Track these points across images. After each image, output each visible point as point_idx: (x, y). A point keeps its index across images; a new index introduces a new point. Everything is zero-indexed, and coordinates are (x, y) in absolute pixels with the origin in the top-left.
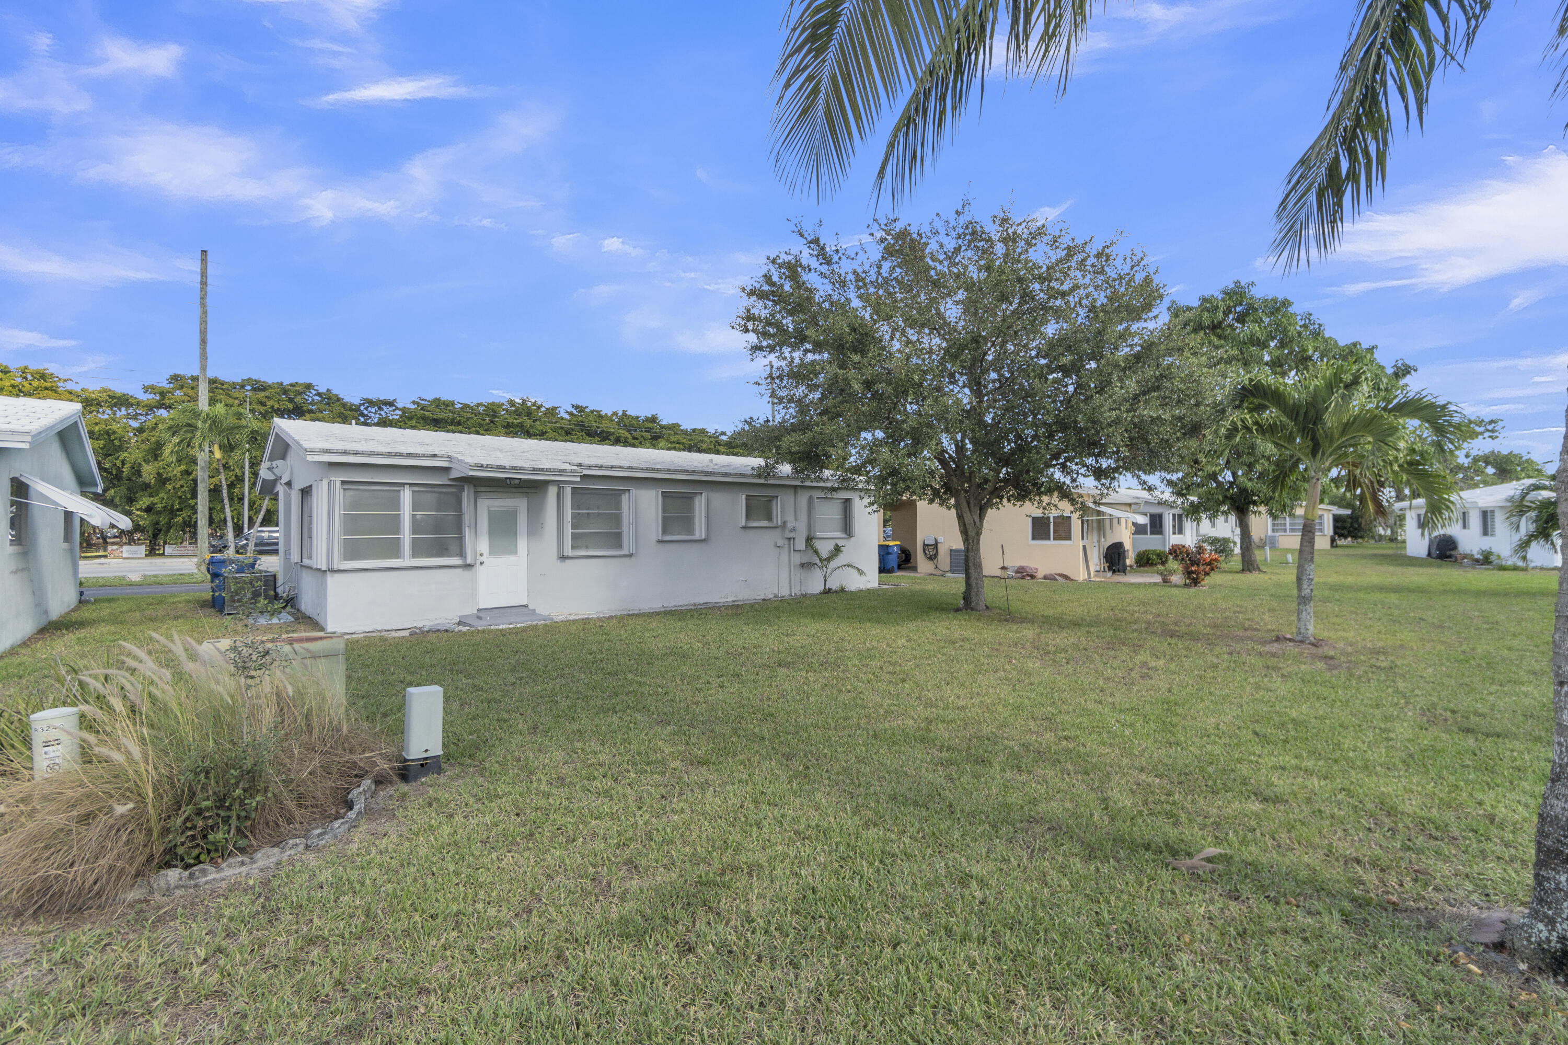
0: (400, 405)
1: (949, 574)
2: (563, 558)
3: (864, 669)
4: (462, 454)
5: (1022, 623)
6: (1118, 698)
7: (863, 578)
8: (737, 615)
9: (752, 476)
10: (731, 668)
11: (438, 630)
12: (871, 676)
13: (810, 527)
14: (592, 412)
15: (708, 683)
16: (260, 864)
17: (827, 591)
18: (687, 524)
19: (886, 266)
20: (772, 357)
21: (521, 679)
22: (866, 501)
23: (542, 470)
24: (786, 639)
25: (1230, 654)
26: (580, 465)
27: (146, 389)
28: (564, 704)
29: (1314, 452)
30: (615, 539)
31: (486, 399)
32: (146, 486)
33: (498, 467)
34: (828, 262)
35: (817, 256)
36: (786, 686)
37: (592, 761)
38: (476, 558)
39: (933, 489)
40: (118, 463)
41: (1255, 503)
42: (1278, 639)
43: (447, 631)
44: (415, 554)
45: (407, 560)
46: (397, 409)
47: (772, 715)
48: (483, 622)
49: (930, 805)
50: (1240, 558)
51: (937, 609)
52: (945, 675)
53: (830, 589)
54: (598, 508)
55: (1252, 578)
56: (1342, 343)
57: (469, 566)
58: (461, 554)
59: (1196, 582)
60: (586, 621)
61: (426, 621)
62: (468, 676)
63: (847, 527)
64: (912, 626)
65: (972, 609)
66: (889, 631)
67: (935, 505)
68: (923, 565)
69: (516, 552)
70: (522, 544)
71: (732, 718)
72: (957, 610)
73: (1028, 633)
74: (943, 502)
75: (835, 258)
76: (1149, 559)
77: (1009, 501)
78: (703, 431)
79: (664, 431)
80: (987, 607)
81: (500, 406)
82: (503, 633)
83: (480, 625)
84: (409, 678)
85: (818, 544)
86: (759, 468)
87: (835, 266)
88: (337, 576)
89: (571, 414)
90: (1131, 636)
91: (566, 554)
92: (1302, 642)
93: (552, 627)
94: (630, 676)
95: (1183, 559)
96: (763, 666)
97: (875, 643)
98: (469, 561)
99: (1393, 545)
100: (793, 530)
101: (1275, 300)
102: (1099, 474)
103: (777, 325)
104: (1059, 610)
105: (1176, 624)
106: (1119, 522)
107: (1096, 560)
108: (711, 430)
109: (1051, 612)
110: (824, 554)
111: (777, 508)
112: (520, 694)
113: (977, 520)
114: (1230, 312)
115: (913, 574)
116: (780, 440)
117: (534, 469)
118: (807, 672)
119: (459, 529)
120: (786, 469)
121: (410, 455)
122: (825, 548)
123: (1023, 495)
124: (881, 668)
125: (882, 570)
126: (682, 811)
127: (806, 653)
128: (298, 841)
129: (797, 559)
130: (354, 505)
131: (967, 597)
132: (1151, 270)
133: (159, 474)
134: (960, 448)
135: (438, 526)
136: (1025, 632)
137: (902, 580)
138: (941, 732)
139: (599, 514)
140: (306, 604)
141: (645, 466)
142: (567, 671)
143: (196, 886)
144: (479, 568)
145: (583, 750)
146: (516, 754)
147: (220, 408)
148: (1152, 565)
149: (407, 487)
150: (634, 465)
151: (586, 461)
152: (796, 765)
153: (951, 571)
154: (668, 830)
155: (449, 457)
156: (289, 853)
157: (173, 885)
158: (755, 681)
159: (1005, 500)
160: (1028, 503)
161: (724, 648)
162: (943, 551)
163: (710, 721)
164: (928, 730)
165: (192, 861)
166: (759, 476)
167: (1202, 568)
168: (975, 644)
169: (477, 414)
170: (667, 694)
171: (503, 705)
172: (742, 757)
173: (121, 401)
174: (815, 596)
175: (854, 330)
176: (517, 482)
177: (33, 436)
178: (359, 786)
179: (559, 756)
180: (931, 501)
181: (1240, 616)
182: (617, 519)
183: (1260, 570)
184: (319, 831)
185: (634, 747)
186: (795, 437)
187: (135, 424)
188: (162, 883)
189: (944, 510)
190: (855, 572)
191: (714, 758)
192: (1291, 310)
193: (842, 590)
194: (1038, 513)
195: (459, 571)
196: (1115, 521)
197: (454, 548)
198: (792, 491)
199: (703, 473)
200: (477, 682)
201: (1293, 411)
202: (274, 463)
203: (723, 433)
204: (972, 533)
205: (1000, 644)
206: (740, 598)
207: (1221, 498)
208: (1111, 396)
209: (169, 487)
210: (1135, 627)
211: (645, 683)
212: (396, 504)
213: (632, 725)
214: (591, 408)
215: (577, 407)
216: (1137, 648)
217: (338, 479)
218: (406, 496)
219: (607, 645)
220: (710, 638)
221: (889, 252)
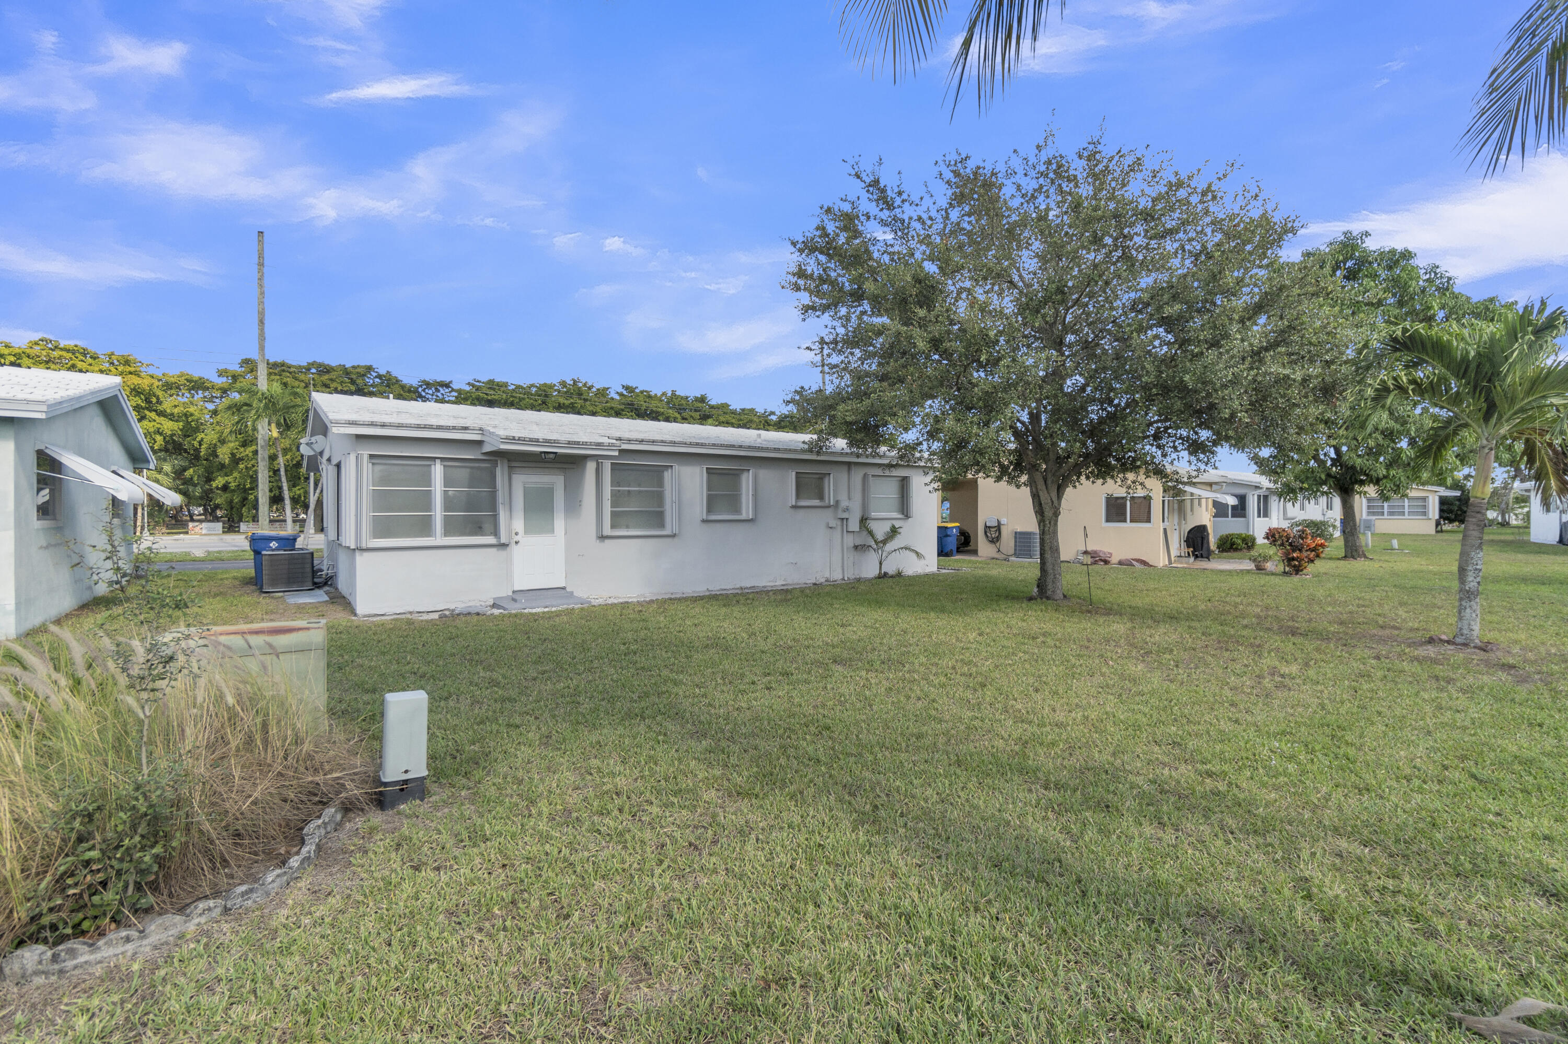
0: (455, 386)
1: (1013, 559)
2: (602, 538)
3: (934, 670)
4: (495, 427)
5: (1108, 614)
6: (1260, 718)
7: (922, 562)
8: (786, 600)
9: (803, 451)
10: (780, 664)
11: (469, 614)
12: (943, 679)
13: (865, 506)
14: (642, 392)
15: (753, 683)
16: (154, 939)
17: (883, 576)
18: (734, 502)
19: (954, 215)
20: (826, 318)
21: (544, 672)
22: (928, 478)
23: (578, 443)
24: (841, 630)
25: (1378, 658)
26: (620, 439)
27: (221, 373)
28: (586, 706)
29: (1487, 417)
30: (656, 518)
31: (540, 380)
32: (222, 466)
33: (531, 440)
34: (890, 206)
35: (877, 200)
36: (844, 690)
37: (609, 786)
38: (510, 537)
39: (1002, 466)
40: (196, 444)
41: (1362, 483)
42: (1431, 641)
43: (478, 614)
44: (447, 532)
45: (439, 539)
46: (453, 390)
47: (828, 728)
48: (517, 605)
49: (1050, 878)
50: (1341, 543)
51: (1007, 597)
52: (1031, 680)
53: (886, 574)
54: (639, 486)
55: (1357, 565)
56: (1474, 300)
57: (504, 546)
58: (496, 533)
59: (1298, 570)
60: (625, 605)
61: (458, 604)
62: (488, 668)
63: (904, 507)
64: (983, 616)
65: (1048, 598)
66: (957, 623)
67: (1003, 484)
68: (985, 548)
69: (553, 531)
70: (559, 523)
71: (781, 732)
72: (1030, 599)
73: (1120, 627)
74: (1012, 480)
75: (898, 201)
76: (1233, 544)
77: (1088, 478)
78: (752, 410)
79: (714, 412)
80: (1065, 596)
81: (551, 387)
82: (535, 617)
83: (514, 609)
84: (424, 669)
85: (873, 525)
86: (811, 443)
87: (897, 211)
88: (366, 554)
89: (621, 394)
90: (1245, 633)
91: (605, 533)
92: (1465, 645)
93: (590, 613)
94: (665, 673)
95: (1282, 545)
96: (818, 663)
97: (942, 637)
98: (503, 541)
99: (1504, 530)
100: (846, 510)
101: (1393, 252)
102: (1196, 448)
103: (833, 283)
104: (1147, 600)
105: (1292, 619)
106: (1200, 504)
107: (1177, 545)
108: (760, 410)
109: (1138, 602)
110: (880, 536)
111: (830, 486)
112: (540, 692)
113: (1055, 499)
114: (1339, 267)
115: (973, 558)
116: (835, 409)
117: (569, 443)
118: (868, 671)
119: (493, 507)
120: (840, 443)
121: (439, 428)
122: (880, 530)
123: (1104, 471)
124: (954, 668)
125: (943, 552)
126: (715, 871)
127: (864, 648)
128: (211, 903)
129: (850, 541)
130: (384, 480)
131: (1041, 585)
132: (1270, 207)
133: (233, 454)
134: (1035, 418)
135: (471, 504)
136: (1115, 626)
137: (962, 564)
138: (1040, 758)
139: (640, 492)
140: (342, 584)
141: (688, 441)
142: (596, 664)
143: (61, 972)
144: (515, 549)
145: (599, 770)
146: (520, 774)
147: (277, 388)
148: (1236, 550)
149: (438, 461)
150: (677, 439)
151: (627, 435)
152: (861, 803)
153: (1016, 554)
154: (694, 903)
155: (481, 429)
156: (196, 921)
157: (30, 971)
158: (807, 682)
159: (1083, 478)
160: (1109, 480)
161: (771, 640)
162: (1006, 533)
163: (754, 735)
164: (1025, 757)
165: (69, 931)
166: (810, 451)
167: (1305, 554)
168: (1059, 640)
169: (529, 394)
170: (705, 696)
171: (518, 706)
172: (793, 788)
173: (197, 385)
174: (870, 580)
175: (919, 281)
176: (552, 456)
177: (49, 406)
178: (319, 817)
179: (570, 777)
180: (999, 479)
181: (1368, 610)
182: (659, 497)
183: (1365, 557)
184: (243, 888)
185: (660, 770)
186: (852, 405)
187: (211, 406)
188: (16, 967)
189: (1012, 488)
190: (914, 556)
191: (758, 789)
192: (1414, 262)
193: (899, 574)
194: (1120, 492)
195: (494, 550)
196: (1196, 502)
197: (487, 526)
198: (845, 468)
199: (750, 448)
200: (495, 675)
201: (1461, 368)
202: (313, 439)
203: (773, 413)
204: (1048, 513)
205: (1089, 641)
206: (789, 581)
207: (1323, 477)
208: (1228, 352)
209: (241, 466)
210: (1245, 622)
211: (681, 682)
212: (427, 480)
213: (661, 738)
214: (641, 388)
215: (627, 388)
216: (1257, 650)
217: (365, 453)
218: (438, 471)
219: (642, 634)
220: (756, 627)
221: (959, 199)
